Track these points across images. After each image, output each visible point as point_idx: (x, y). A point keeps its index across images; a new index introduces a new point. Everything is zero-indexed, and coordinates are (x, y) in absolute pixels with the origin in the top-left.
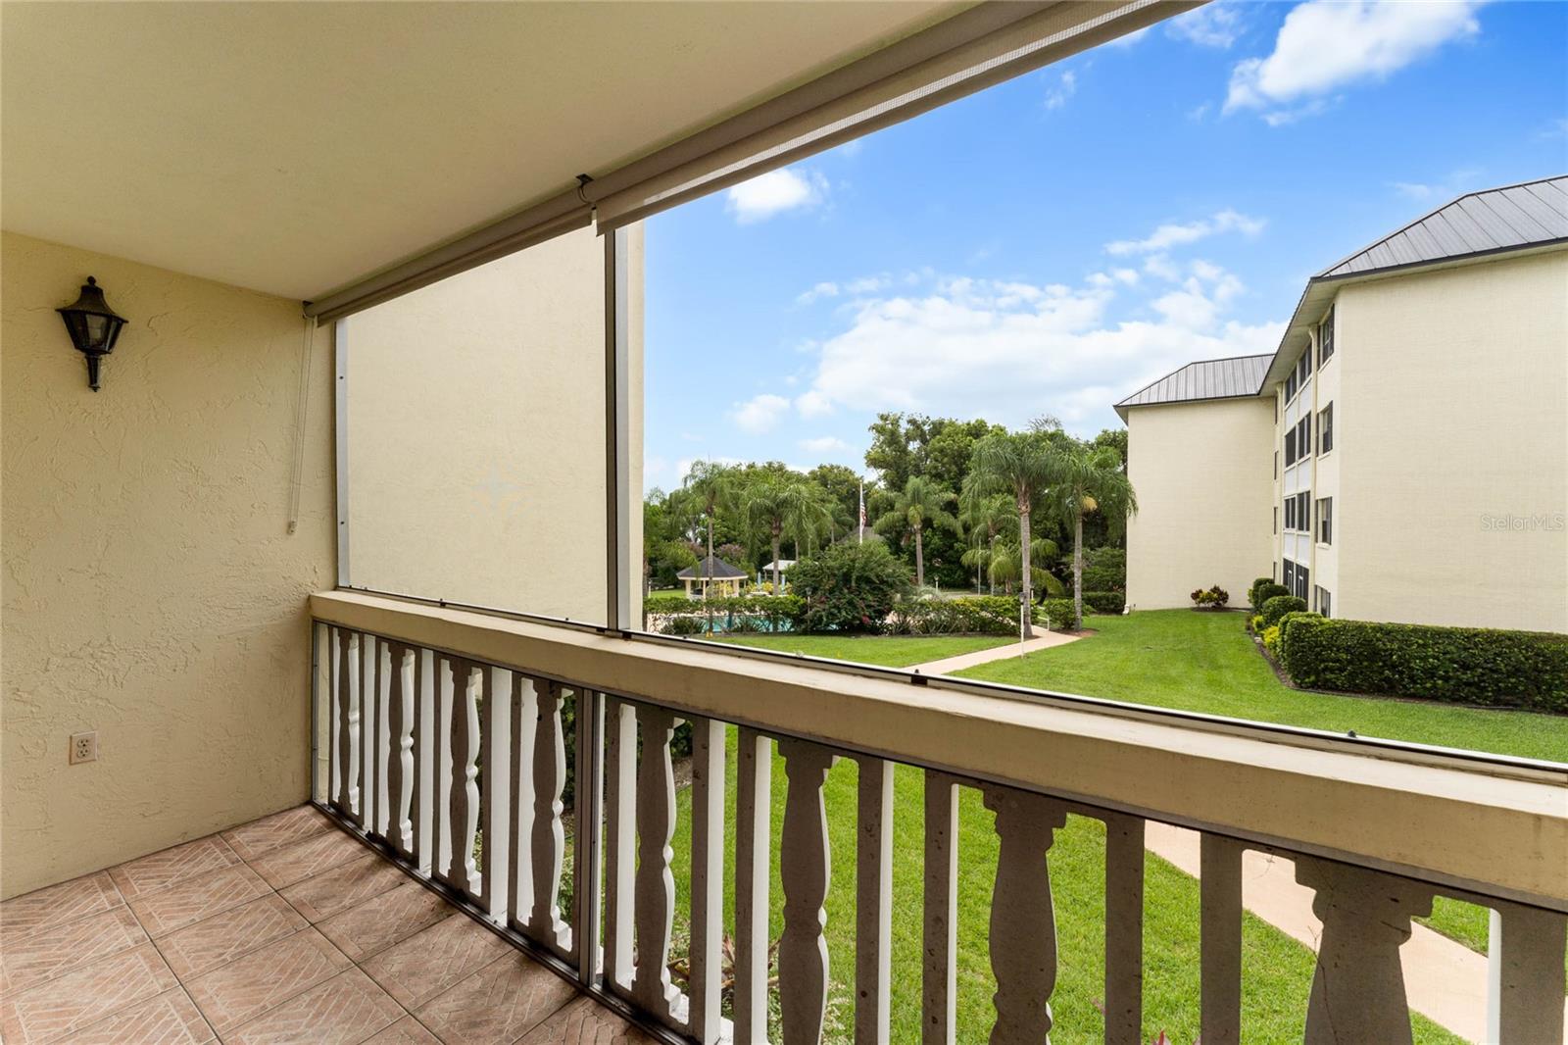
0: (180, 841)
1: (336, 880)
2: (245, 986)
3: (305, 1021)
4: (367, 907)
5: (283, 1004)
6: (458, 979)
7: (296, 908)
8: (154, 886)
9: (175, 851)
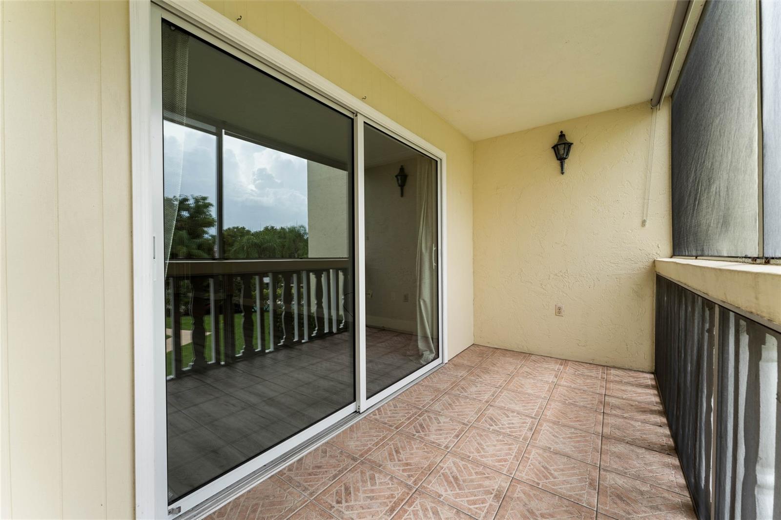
0: (591, 362)
1: (632, 406)
2: (561, 413)
3: (564, 436)
4: (632, 422)
5: (564, 426)
6: (637, 477)
7: (605, 404)
8: (572, 371)
9: (588, 364)
